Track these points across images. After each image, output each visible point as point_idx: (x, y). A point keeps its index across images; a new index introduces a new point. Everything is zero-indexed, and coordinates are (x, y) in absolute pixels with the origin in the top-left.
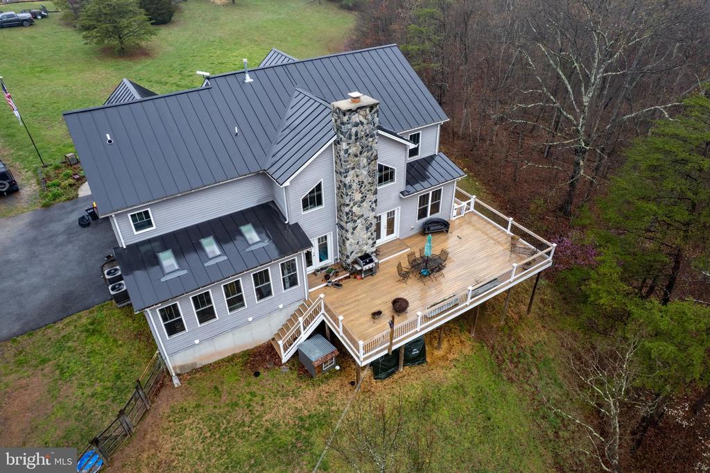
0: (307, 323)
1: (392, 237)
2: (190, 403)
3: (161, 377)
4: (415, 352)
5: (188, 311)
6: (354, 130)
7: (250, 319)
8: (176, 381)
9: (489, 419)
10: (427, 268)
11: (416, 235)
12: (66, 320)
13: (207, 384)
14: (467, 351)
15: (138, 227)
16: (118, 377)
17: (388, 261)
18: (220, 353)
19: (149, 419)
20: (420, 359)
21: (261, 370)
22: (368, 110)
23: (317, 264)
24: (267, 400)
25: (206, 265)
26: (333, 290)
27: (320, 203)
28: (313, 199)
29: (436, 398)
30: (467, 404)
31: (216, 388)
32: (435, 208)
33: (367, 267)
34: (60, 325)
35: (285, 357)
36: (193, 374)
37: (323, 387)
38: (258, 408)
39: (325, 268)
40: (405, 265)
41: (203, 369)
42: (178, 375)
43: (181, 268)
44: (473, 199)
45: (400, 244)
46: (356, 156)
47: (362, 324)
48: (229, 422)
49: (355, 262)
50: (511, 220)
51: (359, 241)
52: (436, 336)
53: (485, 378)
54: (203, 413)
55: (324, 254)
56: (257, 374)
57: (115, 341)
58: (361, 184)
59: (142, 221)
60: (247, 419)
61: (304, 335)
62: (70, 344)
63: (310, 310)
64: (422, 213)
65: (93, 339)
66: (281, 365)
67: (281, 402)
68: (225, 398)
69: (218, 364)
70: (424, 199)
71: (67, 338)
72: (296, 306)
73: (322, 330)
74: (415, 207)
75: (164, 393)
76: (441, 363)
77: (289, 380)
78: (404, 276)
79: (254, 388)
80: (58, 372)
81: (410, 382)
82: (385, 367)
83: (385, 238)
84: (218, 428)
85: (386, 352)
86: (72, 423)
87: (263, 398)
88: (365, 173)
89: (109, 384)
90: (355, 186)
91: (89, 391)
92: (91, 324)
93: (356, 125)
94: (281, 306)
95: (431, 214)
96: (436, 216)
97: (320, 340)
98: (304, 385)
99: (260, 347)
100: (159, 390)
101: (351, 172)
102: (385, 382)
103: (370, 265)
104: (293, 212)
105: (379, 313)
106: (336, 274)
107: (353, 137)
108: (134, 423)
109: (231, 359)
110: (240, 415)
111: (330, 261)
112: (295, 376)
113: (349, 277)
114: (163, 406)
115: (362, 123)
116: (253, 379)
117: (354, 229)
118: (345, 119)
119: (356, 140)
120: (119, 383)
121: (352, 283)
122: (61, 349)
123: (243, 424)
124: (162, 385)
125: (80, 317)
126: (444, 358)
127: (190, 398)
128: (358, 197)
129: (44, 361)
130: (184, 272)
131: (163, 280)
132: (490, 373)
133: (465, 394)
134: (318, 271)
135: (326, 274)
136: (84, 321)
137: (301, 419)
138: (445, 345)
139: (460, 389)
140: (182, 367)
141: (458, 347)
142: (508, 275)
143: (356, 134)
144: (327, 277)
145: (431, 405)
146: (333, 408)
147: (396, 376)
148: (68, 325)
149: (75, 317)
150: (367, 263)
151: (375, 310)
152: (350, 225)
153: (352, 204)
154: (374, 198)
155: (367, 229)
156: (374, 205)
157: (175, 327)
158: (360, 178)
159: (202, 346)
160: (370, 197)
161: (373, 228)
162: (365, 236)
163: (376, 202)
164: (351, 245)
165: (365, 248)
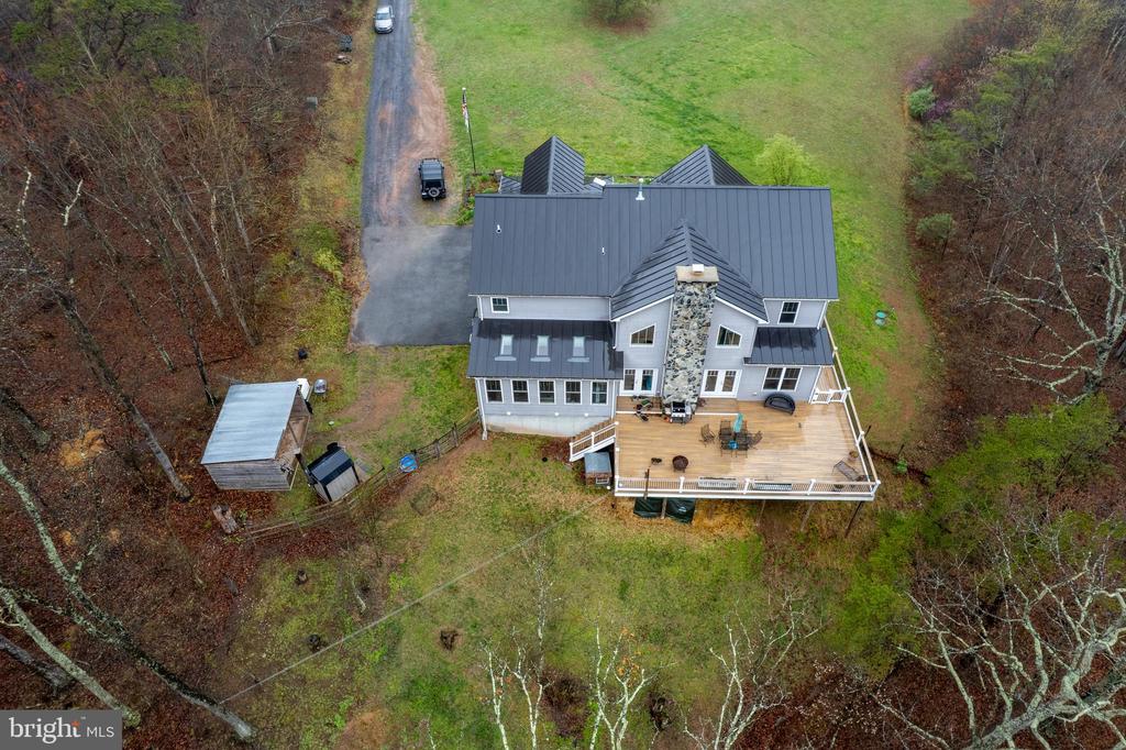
0: (598, 439)
1: (727, 395)
2: (486, 457)
3: (475, 428)
4: (683, 510)
5: (507, 388)
6: (687, 298)
7: (557, 414)
8: (485, 435)
9: (715, 600)
10: (735, 441)
11: (758, 402)
12: (434, 348)
13: (505, 448)
14: (739, 535)
15: (496, 309)
16: (448, 412)
17: (708, 416)
18: (526, 430)
19: (454, 453)
20: (687, 517)
21: (549, 459)
22: (704, 286)
23: (638, 390)
24: (540, 484)
25: (532, 360)
26: (640, 421)
27: (650, 342)
28: (644, 337)
29: (676, 556)
30: (705, 577)
31: (510, 455)
32: (789, 384)
33: (676, 415)
34: (428, 350)
35: (573, 458)
36: (500, 435)
37: (589, 497)
38: (531, 485)
39: (643, 397)
40: (715, 429)
41: (508, 435)
42: (488, 431)
43: (513, 355)
44: (846, 392)
45: (735, 404)
46: (687, 318)
47: (639, 463)
48: (505, 485)
49: (668, 406)
50: (862, 433)
51: (678, 388)
52: (714, 506)
53: (738, 569)
54: (491, 469)
55: (646, 383)
56: (545, 460)
57: (458, 382)
58: (688, 342)
59: (500, 305)
60: (518, 490)
61: (594, 448)
62: (429, 369)
63: (607, 429)
64: (771, 384)
65: (444, 373)
66: (568, 462)
67: (550, 490)
68: (512, 466)
69: (521, 437)
70: (774, 373)
71: (428, 363)
72: (602, 420)
73: (609, 450)
74: (761, 376)
75: (472, 440)
76: (703, 532)
77: (566, 476)
78: (707, 438)
79: (537, 470)
80: (413, 388)
81: (664, 532)
82: (648, 507)
83: (718, 392)
84: (495, 485)
85: (642, 495)
86: (408, 430)
87: (539, 480)
88: (694, 334)
89: (441, 415)
90: (681, 342)
91: (426, 413)
92: (449, 359)
93: (690, 294)
94: (586, 415)
95: (782, 388)
96: (787, 392)
97: (605, 458)
98: (575, 487)
99: (560, 439)
100: (470, 436)
101: (679, 330)
102: (641, 520)
103: (681, 415)
104: (623, 342)
105: (659, 461)
106: (649, 408)
107: (685, 304)
108: (443, 451)
109: (533, 438)
110: (516, 484)
111: (651, 393)
112: (573, 476)
113: (660, 415)
114: (468, 449)
115: (697, 294)
116: (540, 462)
117: (675, 377)
118: (679, 287)
119: (688, 306)
120: (447, 416)
121: (661, 422)
122: (422, 370)
123: (513, 492)
124: (474, 433)
125: (443, 350)
126: (710, 529)
127: (487, 453)
128: (683, 352)
129: (408, 375)
130: (514, 359)
131: (496, 359)
132: (749, 566)
133: (707, 568)
134: (635, 397)
135: (641, 405)
136: (445, 354)
137: (557, 510)
138: (720, 519)
139: (705, 562)
140: (493, 427)
141: (732, 527)
142: (805, 486)
143: (689, 301)
144: (639, 407)
145: (667, 559)
146: (586, 517)
147: (654, 520)
148: (432, 352)
149: (440, 347)
150: (677, 411)
151: (657, 457)
152: (671, 373)
153: (675, 355)
154: (701, 358)
155: (690, 381)
156: (700, 363)
157: (494, 396)
158: (688, 337)
159: (512, 418)
160: (697, 355)
161: (696, 382)
162: (686, 386)
163: (703, 361)
164: (669, 389)
165: (684, 396)
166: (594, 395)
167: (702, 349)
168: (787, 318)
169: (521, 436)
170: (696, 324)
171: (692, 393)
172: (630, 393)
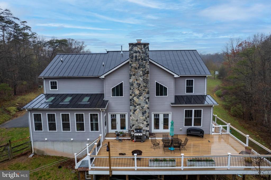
1: (167, 131)
2: (24, 165)
5: (45, 121)
6: (135, 54)
7: (72, 139)
8: (31, 156)
11: (183, 135)
15: (52, 88)
18: (56, 152)
21: (63, 167)
22: (142, 46)
25: (60, 103)
27: (122, 94)
31: (40, 164)
33: (137, 134)
35: (77, 165)
36: (41, 157)
41: (46, 157)
42: (35, 154)
43: (52, 102)
44: (229, 125)
46: (136, 69)
51: (138, 120)
56: (60, 167)
58: (139, 85)
59: (54, 85)
64: (188, 122)
66: (74, 169)
68: (36, 170)
74: (182, 116)
75: (22, 157)
79: (52, 172)
83: (162, 130)
88: (141, 79)
90: (135, 85)
93: (136, 52)
94: (88, 139)
95: (194, 125)
96: (198, 127)
100: (21, 155)
103: (139, 134)
104: (107, 94)
105: (124, 154)
106: (124, 136)
107: (134, 58)
109: (59, 158)
111: (126, 130)
113: (130, 140)
114: (16, 161)
115: (139, 52)
116: (56, 168)
117: (135, 111)
119: (136, 60)
121: (128, 142)
124: (25, 154)
127: (26, 163)
128: (137, 92)
140: (38, 151)
143: (136, 57)
144: (117, 135)
152: (132, 108)
153: (133, 95)
154: (147, 96)
155: (143, 114)
156: (147, 100)
157: (39, 127)
158: (138, 82)
159: (48, 143)
160: (145, 95)
161: (147, 115)
162: (141, 118)
163: (148, 98)
164: (133, 120)
165: (141, 125)
166: (92, 124)
167: (147, 90)
168: (190, 89)
169: (53, 157)
170: (141, 72)
171: (145, 123)
172: (114, 131)
